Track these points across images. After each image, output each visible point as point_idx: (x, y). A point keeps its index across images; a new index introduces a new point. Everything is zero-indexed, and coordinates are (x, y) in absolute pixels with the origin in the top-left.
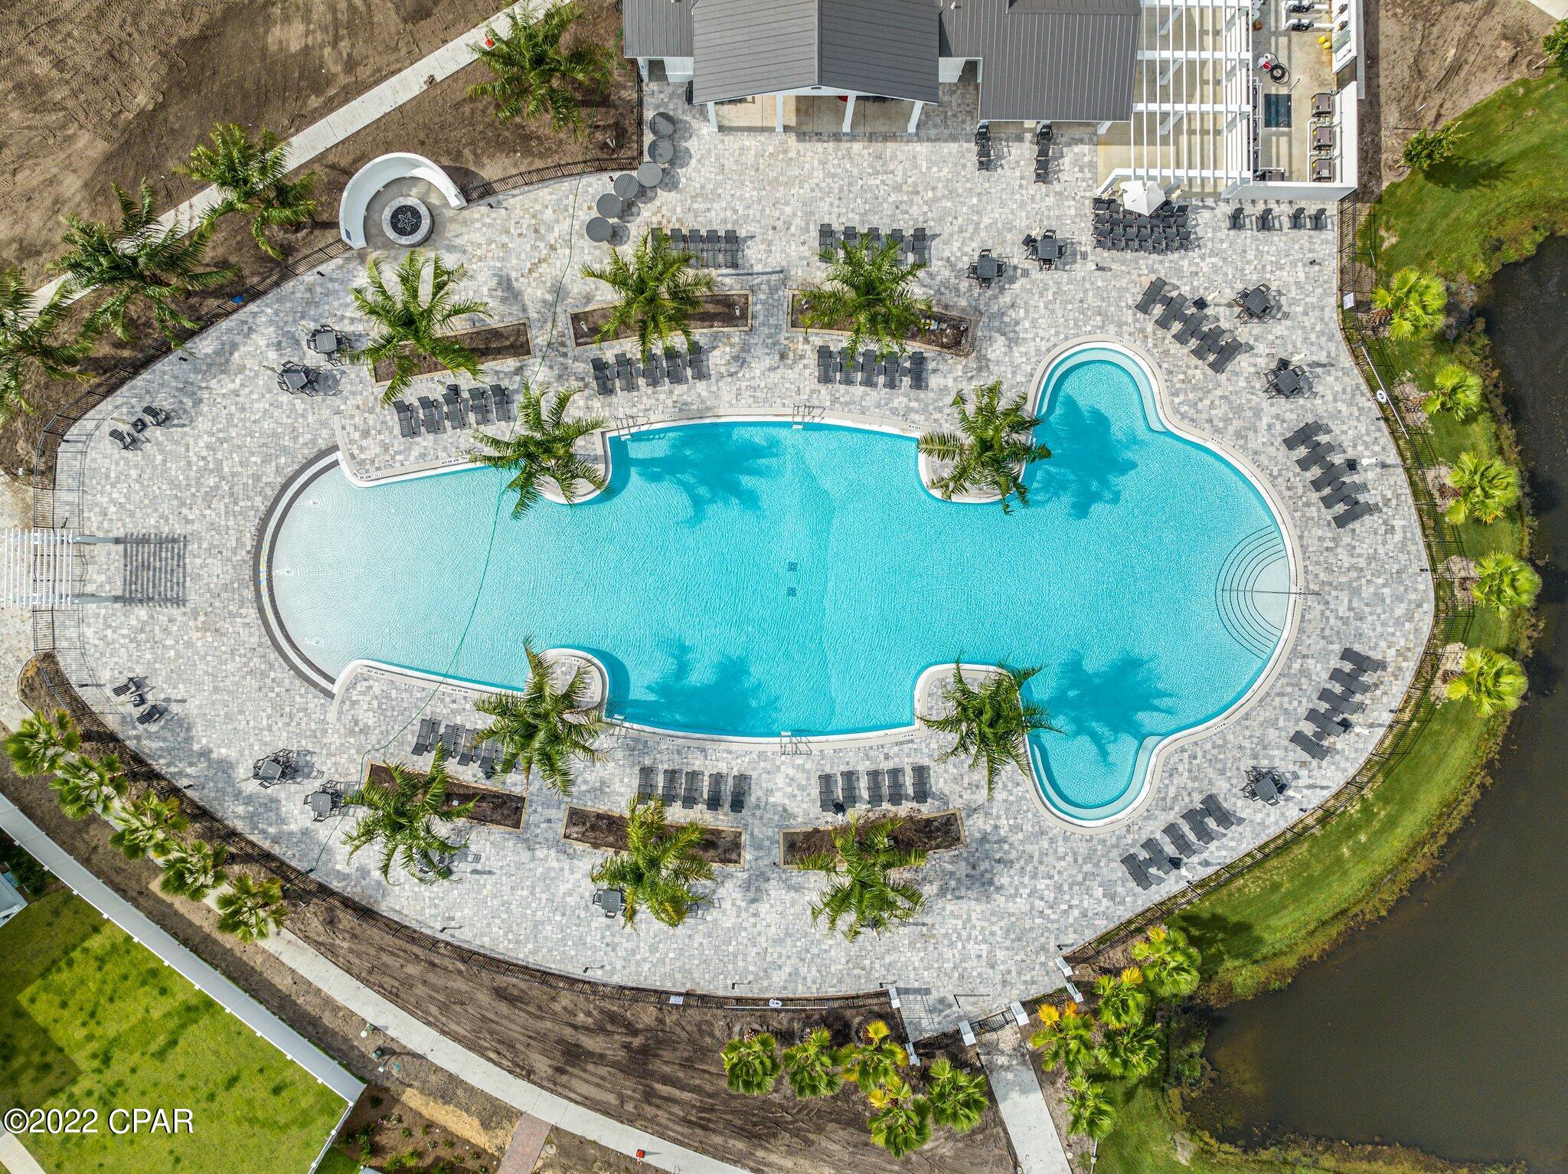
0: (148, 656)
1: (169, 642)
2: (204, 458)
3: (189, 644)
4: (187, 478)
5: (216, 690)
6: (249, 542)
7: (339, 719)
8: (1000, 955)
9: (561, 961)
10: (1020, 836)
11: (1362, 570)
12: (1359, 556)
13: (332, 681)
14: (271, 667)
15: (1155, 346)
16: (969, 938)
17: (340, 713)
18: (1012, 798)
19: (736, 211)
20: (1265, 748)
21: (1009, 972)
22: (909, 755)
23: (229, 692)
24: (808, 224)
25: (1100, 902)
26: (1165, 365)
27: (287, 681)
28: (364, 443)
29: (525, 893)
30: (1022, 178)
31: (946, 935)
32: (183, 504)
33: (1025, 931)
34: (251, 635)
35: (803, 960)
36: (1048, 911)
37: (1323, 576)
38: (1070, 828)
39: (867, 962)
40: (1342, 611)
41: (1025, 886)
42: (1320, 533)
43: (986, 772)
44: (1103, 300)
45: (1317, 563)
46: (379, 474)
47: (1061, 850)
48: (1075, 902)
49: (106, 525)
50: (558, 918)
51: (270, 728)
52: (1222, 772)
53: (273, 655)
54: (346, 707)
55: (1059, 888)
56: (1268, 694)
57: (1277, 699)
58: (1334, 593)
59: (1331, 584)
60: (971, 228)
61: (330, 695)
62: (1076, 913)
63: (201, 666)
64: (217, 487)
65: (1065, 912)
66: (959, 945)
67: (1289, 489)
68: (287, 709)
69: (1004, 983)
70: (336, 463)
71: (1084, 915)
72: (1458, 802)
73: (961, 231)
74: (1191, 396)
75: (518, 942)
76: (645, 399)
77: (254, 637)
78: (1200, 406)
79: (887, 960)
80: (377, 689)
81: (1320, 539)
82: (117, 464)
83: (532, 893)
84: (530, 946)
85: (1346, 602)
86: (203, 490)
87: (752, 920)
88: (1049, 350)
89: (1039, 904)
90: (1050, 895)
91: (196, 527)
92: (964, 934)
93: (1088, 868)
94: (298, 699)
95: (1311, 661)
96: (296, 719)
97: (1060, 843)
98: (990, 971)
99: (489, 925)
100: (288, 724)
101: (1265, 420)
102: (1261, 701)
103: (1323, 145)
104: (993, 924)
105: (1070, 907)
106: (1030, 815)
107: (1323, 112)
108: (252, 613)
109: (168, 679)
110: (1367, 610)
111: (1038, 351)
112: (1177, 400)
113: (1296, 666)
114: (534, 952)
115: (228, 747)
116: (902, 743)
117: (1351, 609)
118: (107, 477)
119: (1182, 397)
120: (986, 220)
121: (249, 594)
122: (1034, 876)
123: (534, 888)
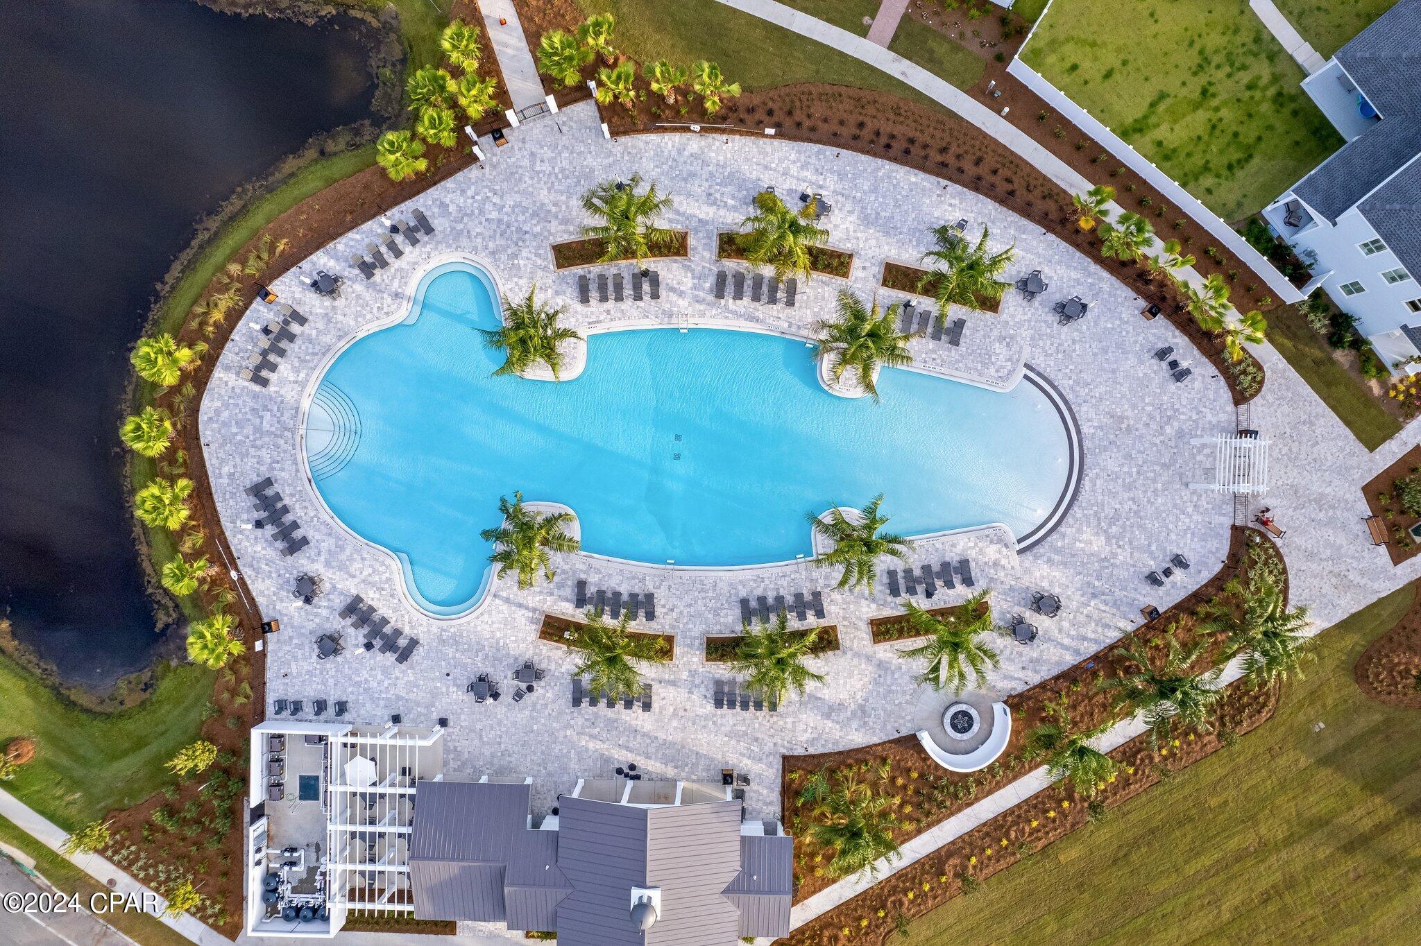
0: (1165, 398)
1: (1149, 408)
2: (1120, 547)
3: (1134, 407)
4: (1132, 532)
5: (1114, 372)
6: (1086, 482)
7: (1021, 347)
8: (526, 162)
9: (856, 162)
10: (510, 251)
11: (253, 446)
12: (254, 457)
13: (1026, 377)
14: (1072, 388)
15: (403, 616)
16: (549, 175)
17: (1020, 352)
18: (515, 279)
19: (714, 723)
20: (326, 314)
21: (520, 149)
22: (592, 313)
23: (1105, 370)
24: (660, 713)
25: (451, 201)
26: (396, 601)
27: (1060, 377)
28: (998, 556)
29: (883, 214)
30: (500, 743)
31: (567, 177)
32: (1136, 512)
33: (507, 180)
34: (1087, 413)
35: (674, 160)
36: (490, 194)
37: (281, 442)
38: (471, 256)
39: (626, 158)
40: (267, 416)
41: (507, 213)
42: (283, 474)
43: (535, 299)
44: (441, 652)
45: (285, 452)
46: (987, 532)
47: (479, 240)
48: (470, 201)
49: (1195, 498)
50: (859, 195)
51: (1074, 342)
52: (358, 297)
53: (1070, 397)
54: (1015, 357)
55: (482, 212)
56: (324, 354)
57: (316, 350)
58: (273, 429)
59: (276, 436)
60: (539, 707)
61: (1027, 366)
62: (469, 193)
63: (1125, 389)
64: (1110, 525)
65: (477, 194)
66: (557, 170)
67: (306, 508)
68: (1060, 356)
69: (524, 141)
70: (1020, 541)
71: (463, 192)
72: (183, 271)
73: (546, 705)
74: (377, 578)
75: (889, 177)
76: (785, 584)
77: (1083, 412)
78: (370, 571)
79: (611, 159)
80: (992, 371)
81: (283, 470)
82: (1185, 544)
83: (878, 213)
84: (880, 174)
85: (265, 423)
86: (1120, 523)
87: (712, 191)
88: (482, 614)
89: (496, 200)
90: (488, 206)
91: (1126, 495)
92: (553, 178)
93: (460, 227)
94: (1052, 364)
95: (292, 379)
96: (1054, 348)
97: (480, 246)
98: (534, 150)
99: (911, 190)
100: (1060, 344)
101: (322, 558)
102: (329, 350)
103: (275, 762)
104: (532, 185)
105: (473, 197)
106: (502, 267)
107: (275, 788)
108: (1085, 429)
109: (1151, 380)
110: (249, 416)
111: (490, 614)
112: (387, 575)
113: (302, 375)
114: (878, 169)
115: (1106, 328)
116: (597, 322)
117: (261, 417)
118: (1193, 534)
119: (384, 577)
120: (527, 712)
121: (1087, 444)
122: (500, 221)
123: (877, 218)
